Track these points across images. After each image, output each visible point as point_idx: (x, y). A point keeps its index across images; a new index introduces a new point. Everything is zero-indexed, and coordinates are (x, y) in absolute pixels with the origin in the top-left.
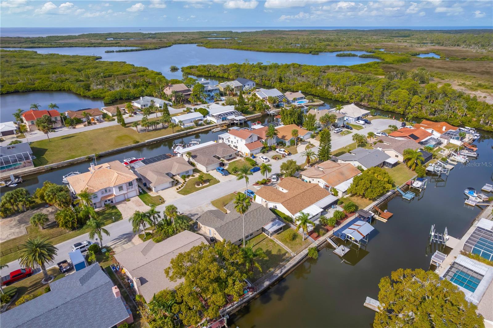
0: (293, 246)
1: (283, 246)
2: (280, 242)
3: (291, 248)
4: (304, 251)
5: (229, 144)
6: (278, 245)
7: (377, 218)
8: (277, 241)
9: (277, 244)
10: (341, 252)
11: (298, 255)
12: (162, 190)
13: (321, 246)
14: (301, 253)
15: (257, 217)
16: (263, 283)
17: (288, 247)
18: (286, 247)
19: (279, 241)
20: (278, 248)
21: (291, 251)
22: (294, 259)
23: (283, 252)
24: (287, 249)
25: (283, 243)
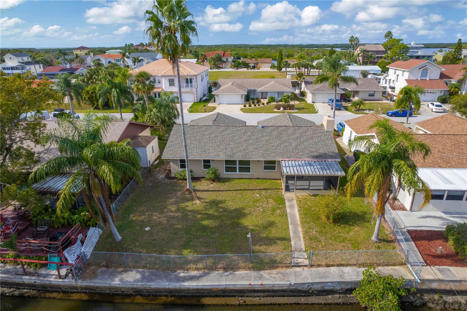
0: (323, 239)
1: (295, 224)
2: (297, 213)
3: (310, 239)
4: (347, 269)
5: (384, 85)
6: (284, 215)
8: (292, 207)
9: (285, 212)
11: (314, 269)
12: (227, 104)
13: (450, 299)
14: (333, 269)
16: (127, 268)
17: (306, 233)
18: (300, 229)
19: (297, 210)
20: (272, 219)
21: (303, 247)
22: (289, 270)
23: (274, 233)
24: (296, 232)
25: (301, 218)
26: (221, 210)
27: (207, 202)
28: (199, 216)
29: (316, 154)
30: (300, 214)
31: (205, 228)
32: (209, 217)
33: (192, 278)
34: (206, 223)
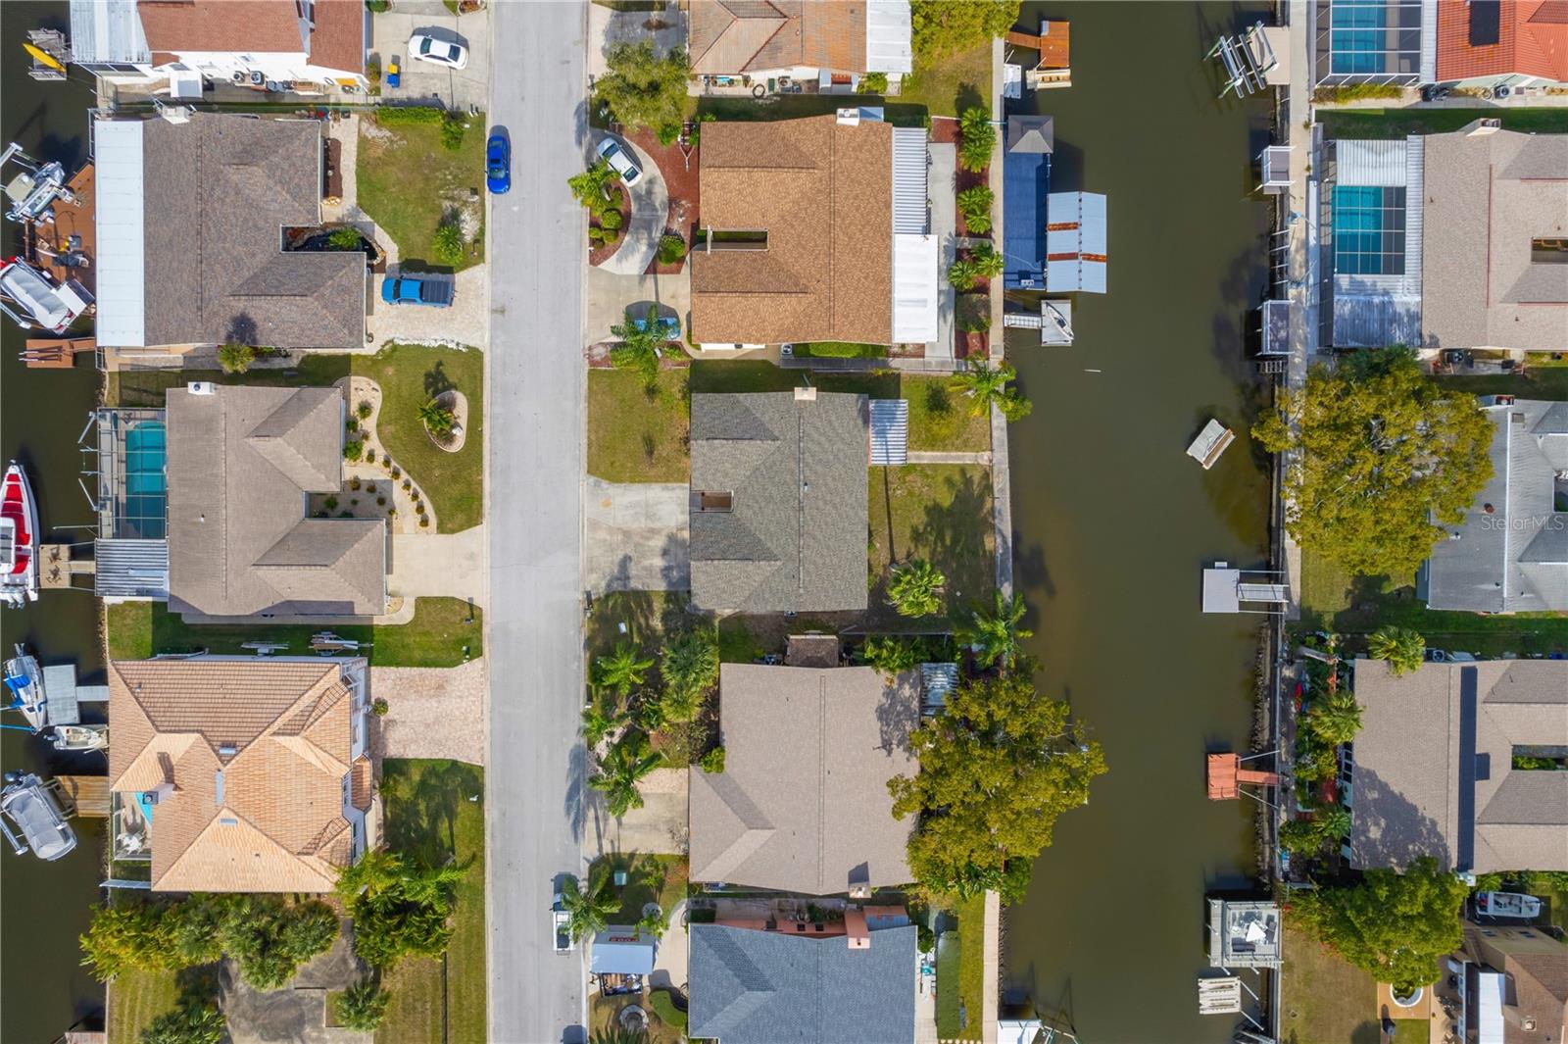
0: (964, 437)
1: (946, 458)
2: (929, 453)
3: (964, 445)
4: (995, 423)
6: (934, 467)
7: (1040, 86)
8: (918, 458)
9: (928, 465)
10: (1060, 334)
11: (994, 448)
14: (994, 434)
15: (831, 458)
17: (956, 448)
18: (953, 454)
19: (923, 453)
20: (940, 479)
21: (974, 454)
22: (995, 468)
23: (957, 478)
24: (958, 458)
25: (938, 450)
26: (929, 529)
27: (916, 546)
28: (939, 549)
29: (860, 422)
30: (933, 450)
31: (955, 541)
32: (940, 537)
33: (1005, 541)
34: (948, 542)
